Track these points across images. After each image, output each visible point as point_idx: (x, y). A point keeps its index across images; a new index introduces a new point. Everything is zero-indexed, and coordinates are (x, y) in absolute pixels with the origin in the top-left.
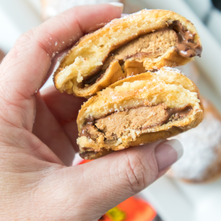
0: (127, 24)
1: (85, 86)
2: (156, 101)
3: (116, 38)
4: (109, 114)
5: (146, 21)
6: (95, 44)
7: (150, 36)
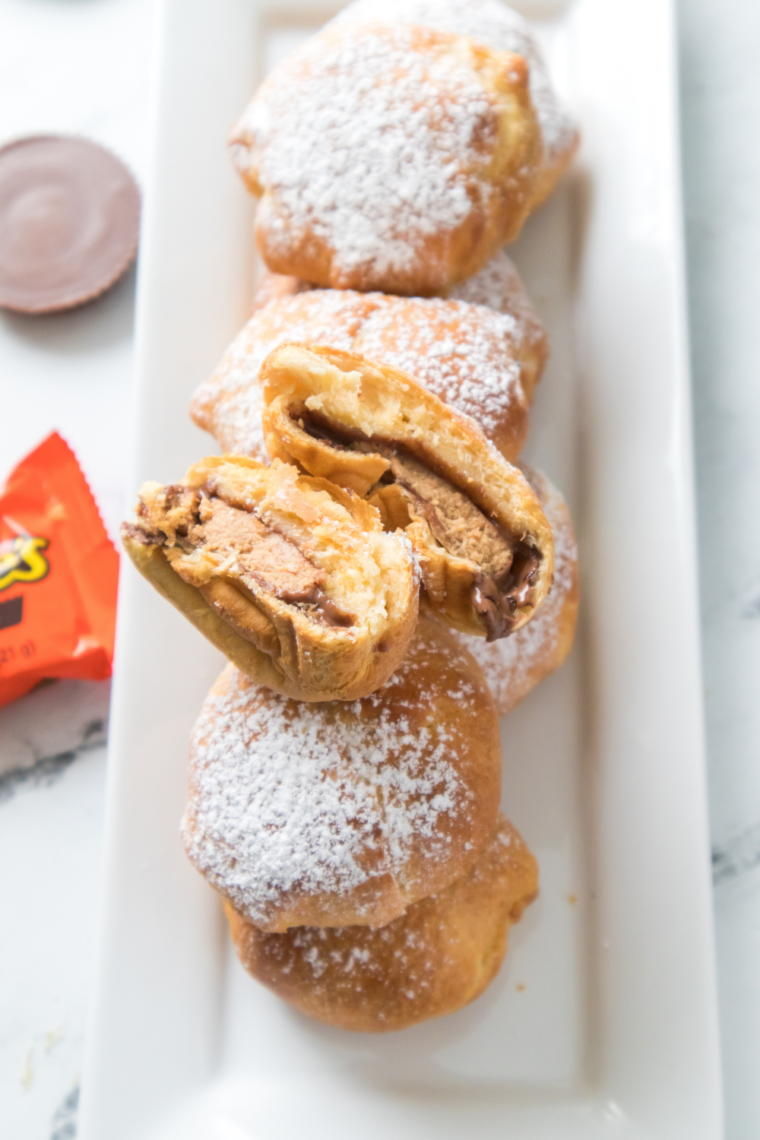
0: (479, 450)
1: (297, 420)
2: (323, 560)
3: (440, 440)
4: (239, 506)
5: (506, 489)
6: (403, 404)
7: (475, 512)
